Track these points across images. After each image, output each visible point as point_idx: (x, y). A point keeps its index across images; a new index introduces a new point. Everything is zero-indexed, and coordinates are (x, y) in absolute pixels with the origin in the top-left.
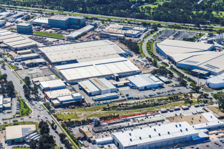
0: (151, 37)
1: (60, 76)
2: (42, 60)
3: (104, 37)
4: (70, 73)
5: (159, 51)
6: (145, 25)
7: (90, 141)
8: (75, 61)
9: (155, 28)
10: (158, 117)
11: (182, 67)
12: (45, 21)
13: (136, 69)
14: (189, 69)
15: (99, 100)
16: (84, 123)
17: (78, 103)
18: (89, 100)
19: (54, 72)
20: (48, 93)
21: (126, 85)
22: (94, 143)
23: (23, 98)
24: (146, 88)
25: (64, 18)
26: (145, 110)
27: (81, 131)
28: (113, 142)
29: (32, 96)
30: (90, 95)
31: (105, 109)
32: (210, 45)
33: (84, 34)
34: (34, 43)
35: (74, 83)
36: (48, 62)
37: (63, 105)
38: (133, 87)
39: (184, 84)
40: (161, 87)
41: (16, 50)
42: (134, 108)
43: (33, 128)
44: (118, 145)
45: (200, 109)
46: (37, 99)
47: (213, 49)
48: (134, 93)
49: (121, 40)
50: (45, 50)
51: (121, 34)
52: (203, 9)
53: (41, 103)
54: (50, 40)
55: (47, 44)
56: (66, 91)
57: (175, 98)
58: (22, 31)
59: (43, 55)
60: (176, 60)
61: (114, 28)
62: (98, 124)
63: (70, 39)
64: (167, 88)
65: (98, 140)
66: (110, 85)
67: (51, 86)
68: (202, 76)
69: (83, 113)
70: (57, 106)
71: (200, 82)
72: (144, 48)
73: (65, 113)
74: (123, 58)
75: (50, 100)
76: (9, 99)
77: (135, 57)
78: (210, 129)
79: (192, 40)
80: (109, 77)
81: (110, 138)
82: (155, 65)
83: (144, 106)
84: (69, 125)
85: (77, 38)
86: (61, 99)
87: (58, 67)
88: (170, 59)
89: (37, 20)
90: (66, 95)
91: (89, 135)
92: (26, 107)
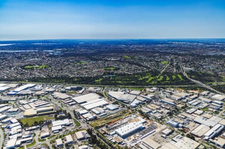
0: (104, 91)
1: (84, 108)
2: (74, 103)
3: (90, 92)
4: (88, 107)
5: (109, 95)
6: (100, 87)
7: (107, 134)
8: (86, 102)
9: (104, 87)
10: (125, 121)
11: (120, 100)
12: (69, 88)
13: (107, 103)
14: (122, 101)
15: (102, 116)
16: (102, 126)
17: (95, 118)
18: (98, 117)
19: (81, 106)
20: (83, 115)
21: (107, 109)
22: (109, 135)
23: (75, 118)
24: (114, 110)
25: (75, 87)
26: (118, 118)
27: (103, 131)
28: (116, 133)
29: (78, 118)
30: (97, 114)
31: (105, 120)
32: (123, 93)
33: (83, 91)
34: (69, 96)
35: (89, 110)
36: (77, 103)
37: (90, 120)
38: (110, 110)
39: (124, 107)
40: (118, 108)
41: (64, 99)
42: (114, 118)
43: (85, 132)
44: (119, 135)
45: (135, 116)
46: (80, 118)
47: (124, 94)
48: (111, 112)
49: (96, 93)
50: (74, 98)
51: (95, 90)
52: (113, 80)
53: (83, 120)
54: (74, 95)
55: (74, 96)
56: (89, 114)
57: (124, 112)
58: (63, 92)
59: (74, 101)
60: (117, 98)
61: (91, 88)
62: (107, 127)
63: (79, 94)
64: (120, 109)
65: (111, 134)
66: (102, 110)
67: (84, 113)
68: (127, 103)
69: (99, 122)
70: (89, 120)
71: (128, 105)
72: (104, 95)
73: (93, 123)
74: (100, 99)
75: (86, 118)
76: (70, 120)
77: (103, 98)
78: (143, 123)
79: (117, 91)
80: (100, 107)
81: (114, 132)
82: (111, 100)
83: (117, 117)
84: (97, 128)
85: (82, 93)
86: (90, 118)
87: (82, 105)
88: (114, 98)
89: (67, 88)
90: (90, 116)
91: (107, 132)
92: (78, 122)
